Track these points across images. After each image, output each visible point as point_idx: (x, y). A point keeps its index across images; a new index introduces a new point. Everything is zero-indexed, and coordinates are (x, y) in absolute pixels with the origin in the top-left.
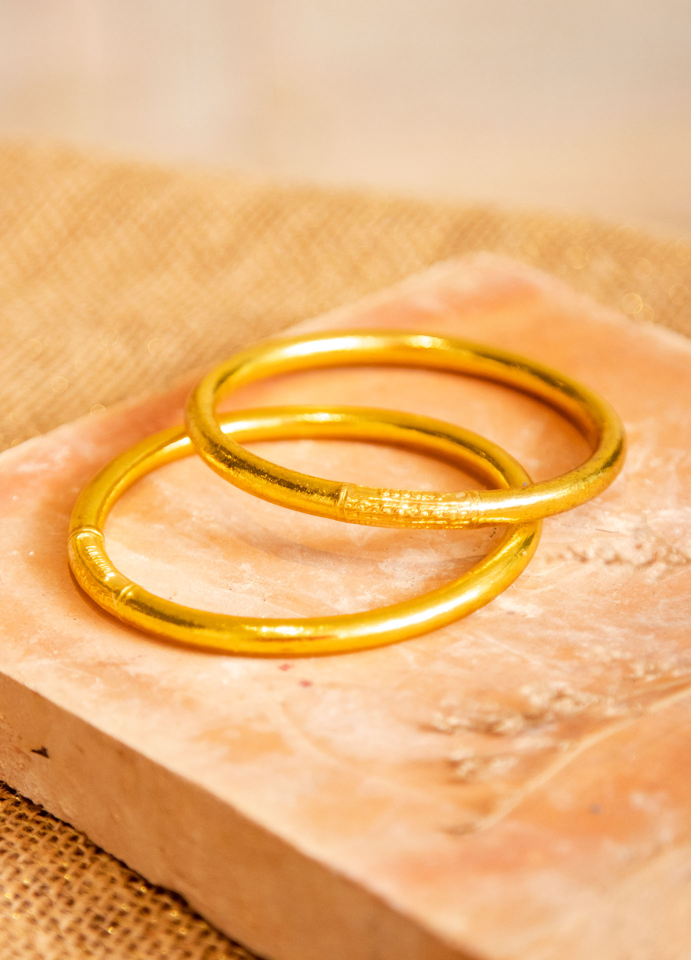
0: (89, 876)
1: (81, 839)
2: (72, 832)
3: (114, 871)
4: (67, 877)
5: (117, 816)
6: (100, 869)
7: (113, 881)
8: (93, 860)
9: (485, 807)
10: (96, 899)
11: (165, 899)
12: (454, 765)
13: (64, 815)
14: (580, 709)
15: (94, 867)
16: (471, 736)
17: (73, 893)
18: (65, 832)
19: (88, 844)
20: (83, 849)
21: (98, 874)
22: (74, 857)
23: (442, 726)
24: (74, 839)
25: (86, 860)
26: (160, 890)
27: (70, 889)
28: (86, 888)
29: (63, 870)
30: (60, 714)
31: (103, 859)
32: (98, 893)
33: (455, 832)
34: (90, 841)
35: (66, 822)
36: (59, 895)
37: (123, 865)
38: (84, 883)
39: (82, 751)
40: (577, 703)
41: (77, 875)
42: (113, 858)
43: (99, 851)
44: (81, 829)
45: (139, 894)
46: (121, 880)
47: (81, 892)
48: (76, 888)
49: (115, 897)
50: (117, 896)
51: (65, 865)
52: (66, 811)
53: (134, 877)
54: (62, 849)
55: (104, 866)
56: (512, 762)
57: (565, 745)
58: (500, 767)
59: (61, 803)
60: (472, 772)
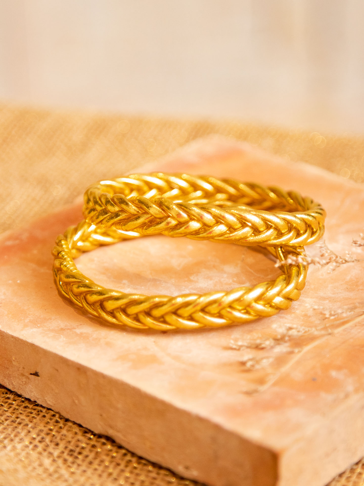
0: (64, 432)
1: (57, 416)
2: (53, 413)
3: (76, 429)
4: (53, 433)
5: (76, 401)
6: (69, 429)
7: (76, 433)
8: (65, 425)
9: (261, 381)
10: (69, 442)
11: (103, 440)
12: (243, 364)
13: (48, 404)
14: (300, 334)
15: (66, 428)
16: (249, 350)
17: (58, 440)
18: (49, 413)
19: (61, 417)
20: (59, 420)
21: (68, 431)
22: (56, 424)
23: (234, 347)
24: (54, 416)
25: (61, 425)
26: (100, 436)
27: (56, 438)
28: (64, 437)
29: (51, 430)
30: (46, 353)
31: (70, 424)
32: (70, 439)
33: (248, 393)
34: (63, 416)
35: (49, 408)
36: (51, 441)
37: (80, 426)
38: (62, 435)
39: (57, 370)
40: (299, 331)
41: (58, 432)
42: (74, 423)
43: (67, 420)
44: (57, 411)
45: (90, 439)
46: (80, 433)
47: (61, 439)
48: (58, 438)
49: (78, 441)
50: (80, 440)
51: (52, 427)
52: (49, 402)
53: (86, 431)
54: (49, 421)
55: (70, 427)
56: (271, 360)
57: (296, 350)
58: (265, 363)
59: (46, 398)
60: (253, 366)
